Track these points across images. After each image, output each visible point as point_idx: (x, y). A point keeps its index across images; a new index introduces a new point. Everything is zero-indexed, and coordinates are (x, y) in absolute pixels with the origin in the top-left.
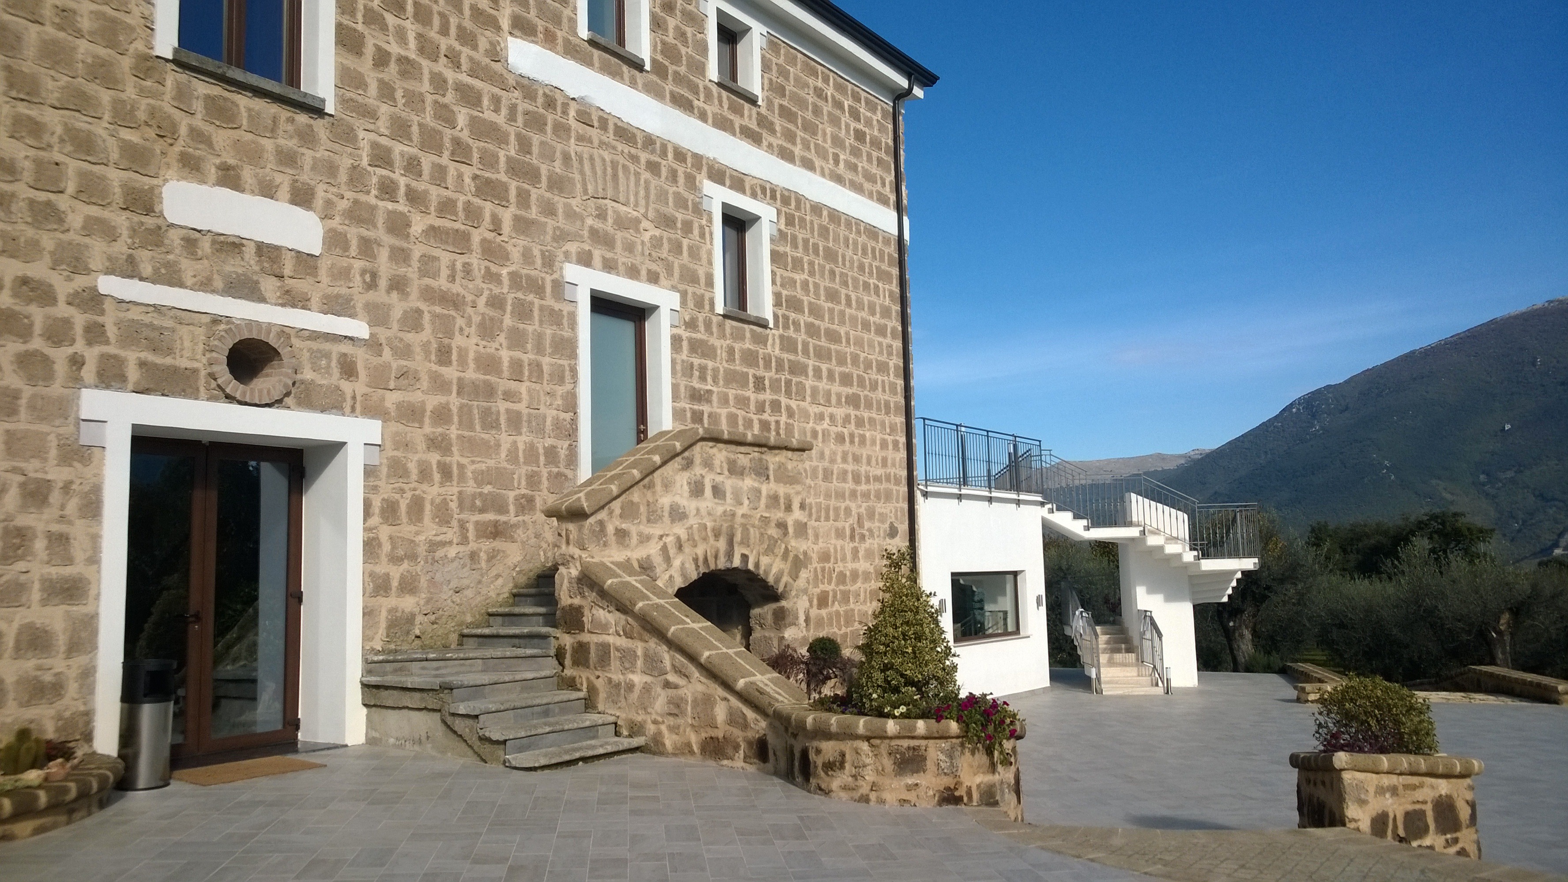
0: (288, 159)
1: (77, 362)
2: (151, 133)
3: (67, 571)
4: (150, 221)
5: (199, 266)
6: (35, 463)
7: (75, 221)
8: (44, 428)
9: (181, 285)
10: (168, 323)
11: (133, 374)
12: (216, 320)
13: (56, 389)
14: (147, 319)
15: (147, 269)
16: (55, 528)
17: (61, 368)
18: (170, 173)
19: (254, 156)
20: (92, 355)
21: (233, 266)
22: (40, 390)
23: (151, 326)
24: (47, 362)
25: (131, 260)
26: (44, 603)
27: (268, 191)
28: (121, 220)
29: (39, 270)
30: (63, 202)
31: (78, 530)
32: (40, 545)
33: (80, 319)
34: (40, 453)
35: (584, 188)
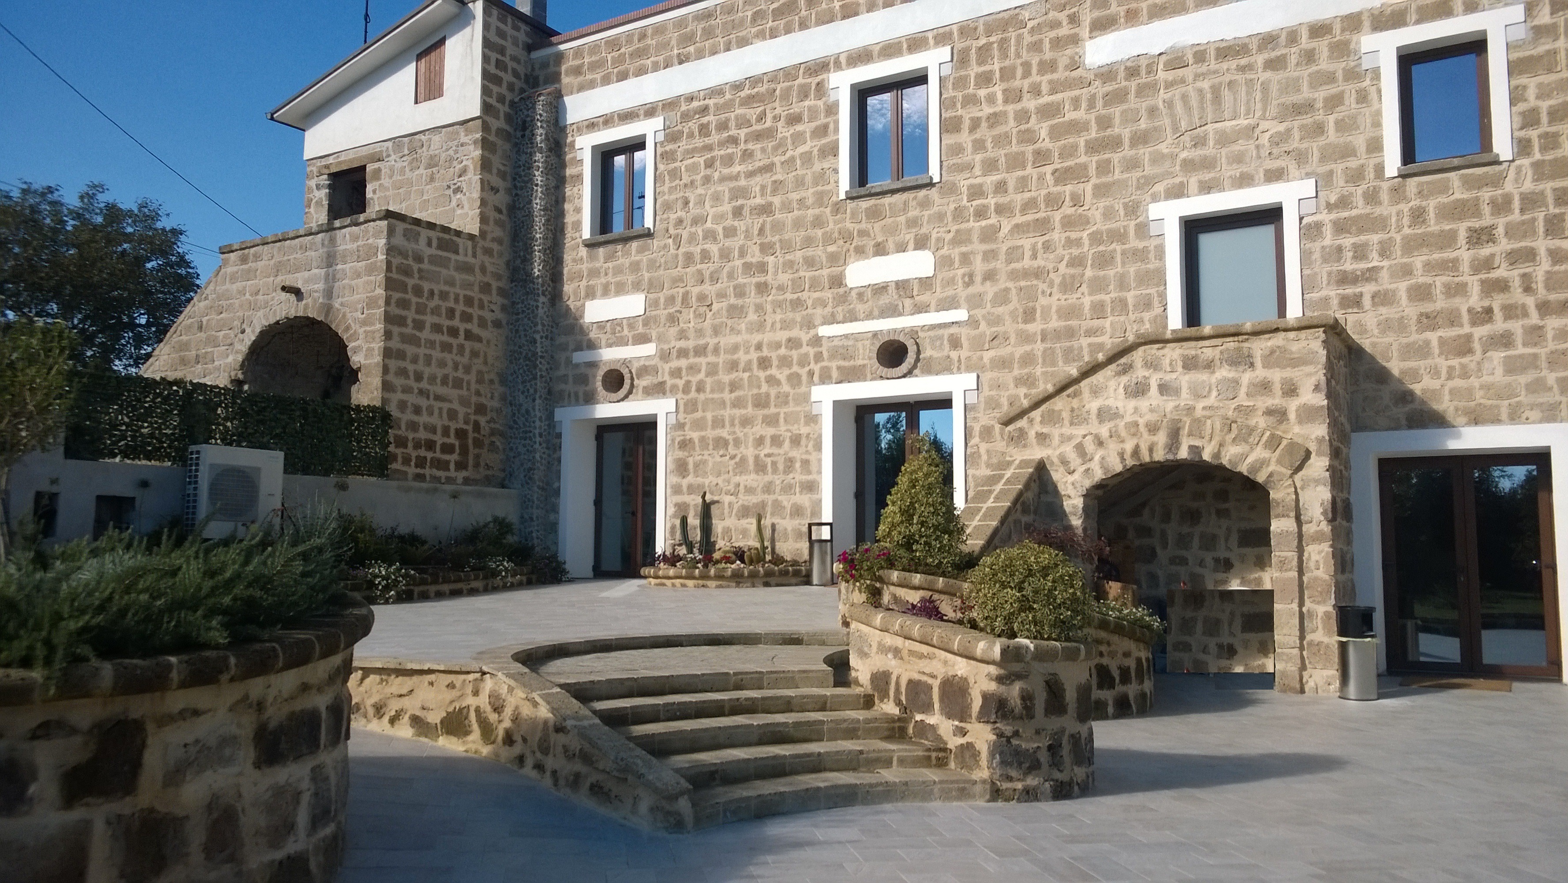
0: (913, 223)
1: (811, 374)
2: (841, 242)
3: (810, 477)
4: (841, 290)
5: (866, 306)
6: (796, 426)
7: (810, 303)
8: (798, 409)
9: (856, 320)
10: (850, 343)
11: (835, 374)
12: (875, 335)
13: (803, 389)
14: (840, 343)
15: (840, 317)
16: (804, 457)
17: (804, 378)
18: (852, 260)
19: (892, 230)
20: (816, 368)
21: (884, 300)
22: (798, 391)
23: (843, 347)
24: (798, 376)
25: (833, 315)
26: (801, 492)
27: (902, 248)
28: (828, 294)
29: (795, 333)
30: (805, 295)
31: (813, 458)
32: (798, 465)
33: (812, 351)
34: (797, 421)
35: (1175, 128)
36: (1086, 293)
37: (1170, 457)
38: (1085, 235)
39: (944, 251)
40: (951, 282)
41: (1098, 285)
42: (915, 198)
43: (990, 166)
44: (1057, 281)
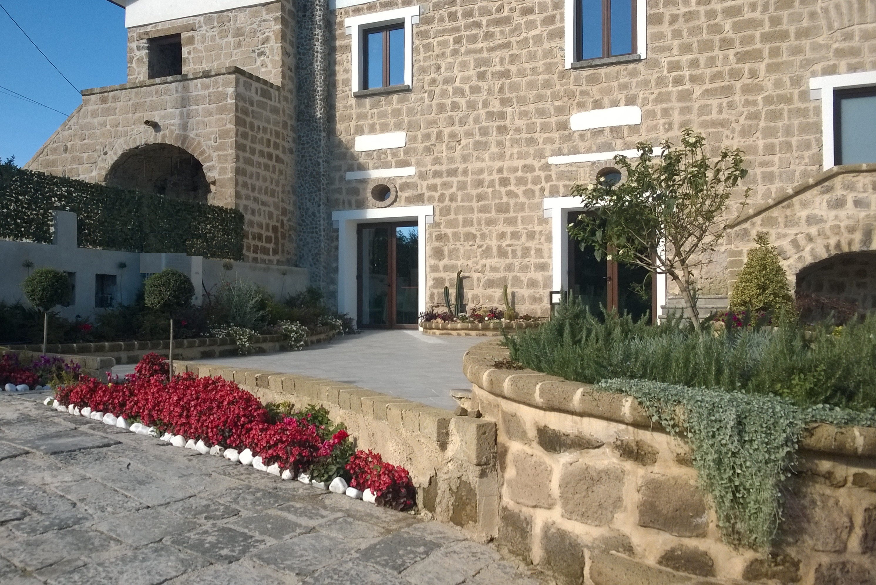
0: (624, 87)
1: (543, 190)
2: (566, 99)
3: (542, 261)
4: (566, 132)
5: (586, 144)
6: (531, 226)
7: (541, 141)
8: (533, 214)
9: (579, 153)
10: (574, 169)
11: (562, 190)
12: (593, 163)
13: (536, 200)
14: (566, 169)
15: (566, 151)
16: (538, 246)
17: (537, 193)
18: (574, 111)
19: (608, 91)
20: (547, 186)
21: (601, 140)
22: (531, 201)
23: (568, 171)
24: (533, 191)
25: (560, 149)
26: (535, 271)
27: (615, 104)
28: (556, 135)
29: (529, 161)
30: (536, 135)
31: (545, 247)
32: (533, 252)
33: (543, 174)
34: (532, 222)
35: (830, 27)
36: (760, 137)
37: (865, 249)
38: (760, 98)
39: (649, 107)
40: (654, 128)
41: (769, 132)
42: (626, 69)
43: (686, 49)
44: (738, 128)
